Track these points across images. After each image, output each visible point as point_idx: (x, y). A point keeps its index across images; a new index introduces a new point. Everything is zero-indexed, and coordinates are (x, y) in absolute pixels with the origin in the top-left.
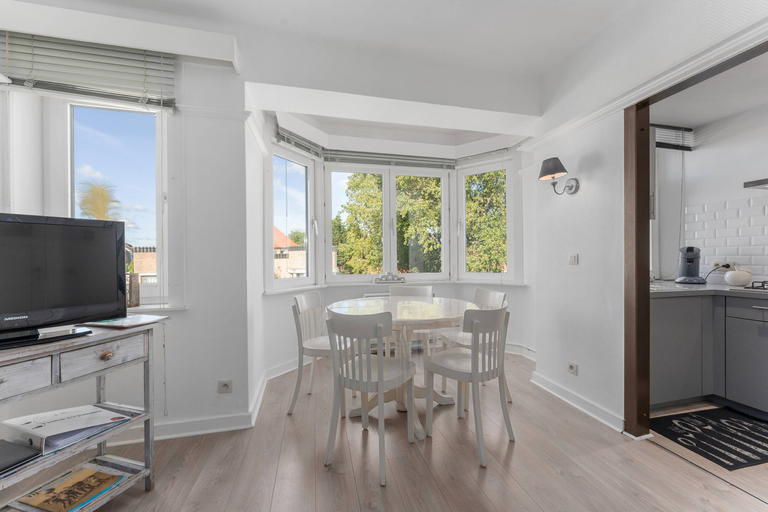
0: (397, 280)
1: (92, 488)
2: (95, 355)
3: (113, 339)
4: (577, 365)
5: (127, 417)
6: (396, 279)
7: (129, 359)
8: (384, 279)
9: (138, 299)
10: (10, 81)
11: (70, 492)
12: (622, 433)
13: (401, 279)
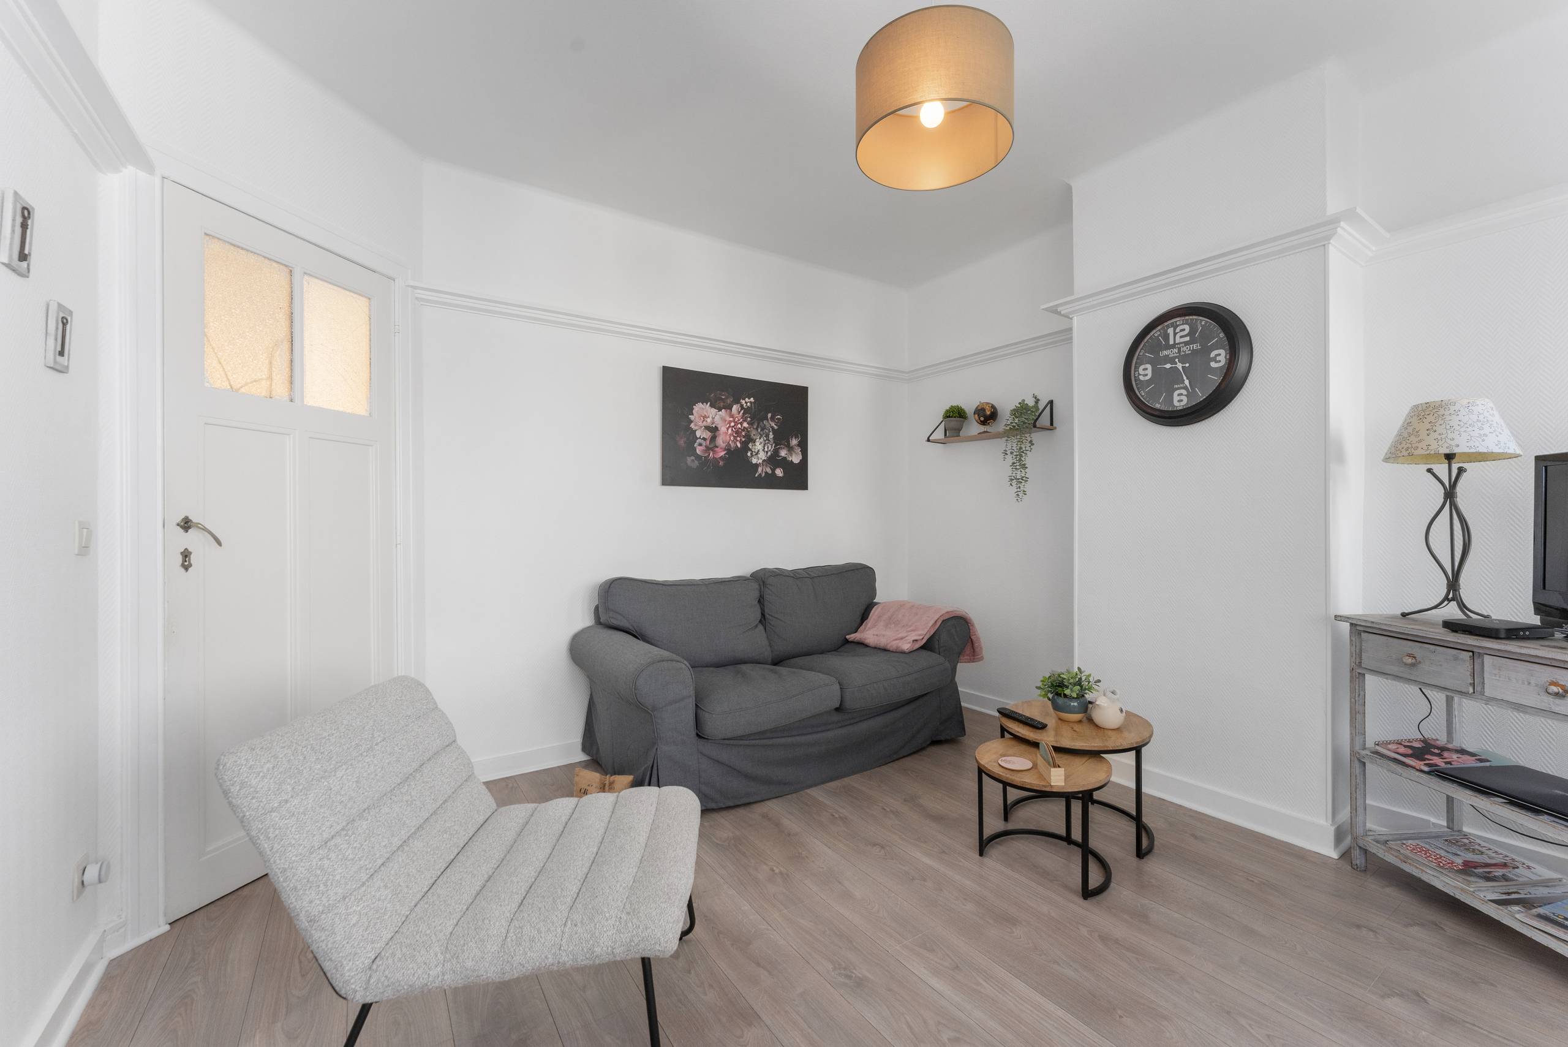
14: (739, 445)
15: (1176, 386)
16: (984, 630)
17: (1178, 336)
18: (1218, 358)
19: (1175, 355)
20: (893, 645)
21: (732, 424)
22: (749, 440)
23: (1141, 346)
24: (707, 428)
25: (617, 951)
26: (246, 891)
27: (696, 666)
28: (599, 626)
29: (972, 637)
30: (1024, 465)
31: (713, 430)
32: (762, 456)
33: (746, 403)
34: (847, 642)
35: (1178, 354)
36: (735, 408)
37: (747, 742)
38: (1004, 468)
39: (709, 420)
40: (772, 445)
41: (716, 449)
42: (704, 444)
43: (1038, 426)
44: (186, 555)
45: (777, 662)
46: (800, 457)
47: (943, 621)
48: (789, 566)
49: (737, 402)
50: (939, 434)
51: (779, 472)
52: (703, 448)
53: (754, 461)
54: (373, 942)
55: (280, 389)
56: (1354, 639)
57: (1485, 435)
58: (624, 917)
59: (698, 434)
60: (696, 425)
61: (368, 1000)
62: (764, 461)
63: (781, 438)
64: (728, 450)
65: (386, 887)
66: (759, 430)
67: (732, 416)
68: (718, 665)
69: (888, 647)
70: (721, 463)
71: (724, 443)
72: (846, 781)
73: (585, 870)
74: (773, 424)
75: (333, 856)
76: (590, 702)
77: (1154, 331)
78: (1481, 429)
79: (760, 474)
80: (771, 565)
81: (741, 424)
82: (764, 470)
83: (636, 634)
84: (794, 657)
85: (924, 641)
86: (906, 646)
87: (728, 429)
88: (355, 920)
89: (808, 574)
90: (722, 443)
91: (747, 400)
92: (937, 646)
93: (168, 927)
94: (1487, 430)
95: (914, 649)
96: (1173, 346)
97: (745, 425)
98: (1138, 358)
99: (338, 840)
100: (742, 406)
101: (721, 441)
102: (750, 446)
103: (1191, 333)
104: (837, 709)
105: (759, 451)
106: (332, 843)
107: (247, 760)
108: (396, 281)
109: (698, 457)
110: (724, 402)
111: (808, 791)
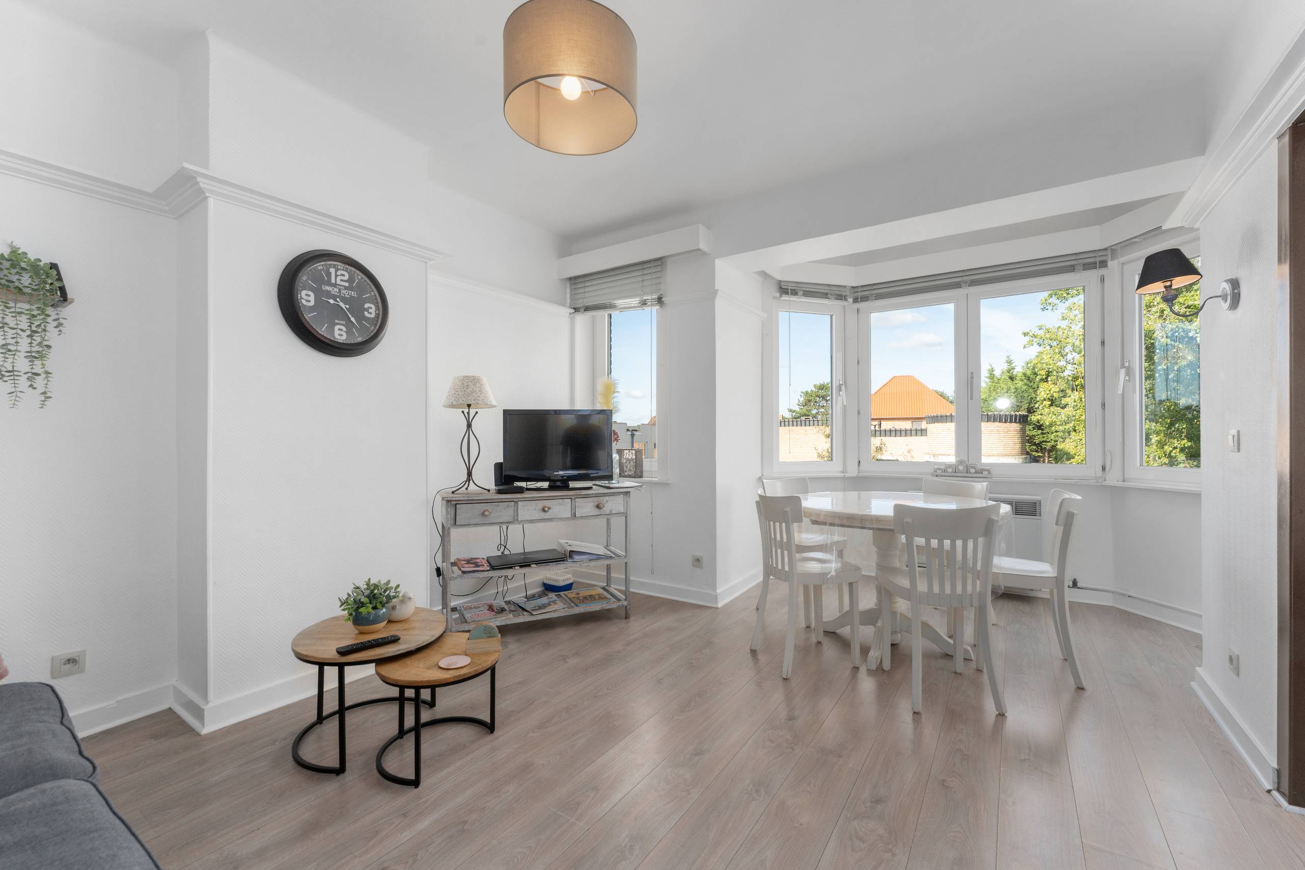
0: (976, 472)
1: (595, 599)
2: (593, 504)
3: (604, 495)
4: (1238, 656)
5: (613, 556)
6: (973, 471)
7: (614, 512)
8: (950, 470)
9: (642, 472)
10: (573, 311)
11: (585, 598)
12: (1269, 791)
13: (984, 472)
15: (338, 321)
17: (338, 278)
18: (370, 310)
19: (336, 293)
23: (305, 272)
35: (339, 294)
56: (449, 510)
77: (318, 264)
96: (335, 285)
98: (302, 282)
103: (350, 281)
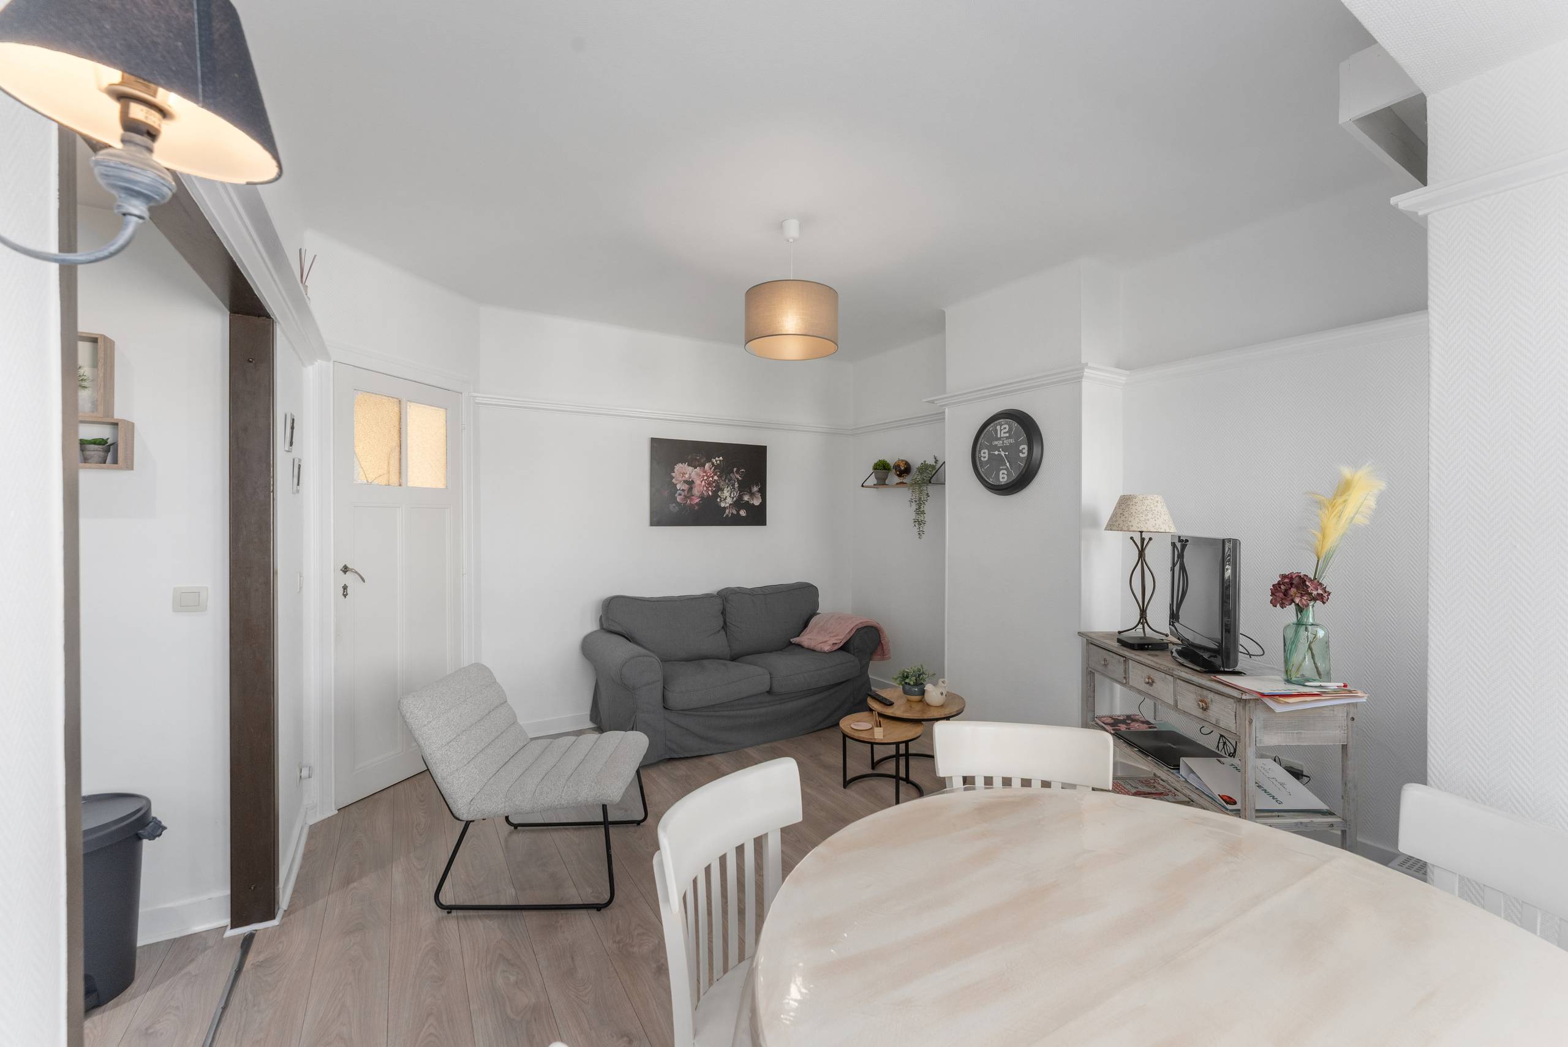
14: (710, 493)
15: (1001, 467)
16: (890, 634)
17: (1002, 432)
18: (1023, 451)
19: (1001, 445)
20: (818, 648)
21: (705, 478)
22: (719, 489)
23: (982, 436)
24: (686, 482)
25: (589, 800)
26: (376, 796)
27: (665, 660)
28: (603, 630)
29: (882, 642)
30: (924, 511)
31: (690, 483)
32: (729, 501)
33: (716, 461)
34: (791, 644)
36: (707, 465)
37: (695, 713)
38: (910, 512)
39: (687, 476)
40: (737, 492)
41: (693, 497)
42: (683, 494)
43: (932, 482)
44: (345, 588)
45: (734, 658)
46: (760, 501)
47: (857, 629)
48: (749, 585)
49: (709, 461)
50: (873, 481)
51: (743, 513)
52: (682, 497)
53: (723, 505)
54: (471, 792)
55: (394, 479)
56: (1087, 648)
57: (1148, 520)
58: (593, 784)
59: (678, 487)
60: (676, 480)
61: (470, 819)
62: (730, 504)
63: (744, 487)
64: (702, 497)
65: (476, 768)
66: (727, 481)
67: (705, 472)
68: (688, 660)
69: (816, 648)
70: (696, 508)
71: (698, 492)
72: (775, 744)
73: (576, 766)
74: (738, 476)
75: (451, 750)
76: (595, 686)
77: (990, 426)
78: (1146, 515)
79: (727, 515)
80: (733, 584)
81: (712, 477)
82: (731, 512)
83: (629, 638)
84: (748, 654)
85: (842, 644)
86: (827, 648)
87: (701, 482)
88: (462, 780)
89: (763, 591)
90: (697, 493)
91: (717, 459)
92: (852, 648)
93: (337, 812)
94: (1150, 515)
95: (833, 650)
96: (999, 439)
97: (716, 478)
98: (981, 445)
99: (453, 743)
100: (713, 464)
101: (696, 491)
102: (719, 493)
103: (1009, 431)
104: (767, 692)
105: (726, 497)
106: (451, 743)
107: (412, 701)
108: (463, 394)
109: (679, 504)
110: (699, 462)
111: (745, 750)
